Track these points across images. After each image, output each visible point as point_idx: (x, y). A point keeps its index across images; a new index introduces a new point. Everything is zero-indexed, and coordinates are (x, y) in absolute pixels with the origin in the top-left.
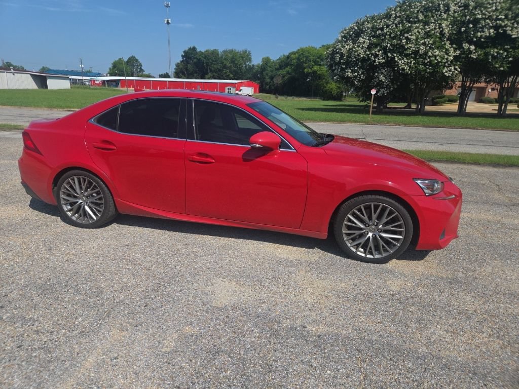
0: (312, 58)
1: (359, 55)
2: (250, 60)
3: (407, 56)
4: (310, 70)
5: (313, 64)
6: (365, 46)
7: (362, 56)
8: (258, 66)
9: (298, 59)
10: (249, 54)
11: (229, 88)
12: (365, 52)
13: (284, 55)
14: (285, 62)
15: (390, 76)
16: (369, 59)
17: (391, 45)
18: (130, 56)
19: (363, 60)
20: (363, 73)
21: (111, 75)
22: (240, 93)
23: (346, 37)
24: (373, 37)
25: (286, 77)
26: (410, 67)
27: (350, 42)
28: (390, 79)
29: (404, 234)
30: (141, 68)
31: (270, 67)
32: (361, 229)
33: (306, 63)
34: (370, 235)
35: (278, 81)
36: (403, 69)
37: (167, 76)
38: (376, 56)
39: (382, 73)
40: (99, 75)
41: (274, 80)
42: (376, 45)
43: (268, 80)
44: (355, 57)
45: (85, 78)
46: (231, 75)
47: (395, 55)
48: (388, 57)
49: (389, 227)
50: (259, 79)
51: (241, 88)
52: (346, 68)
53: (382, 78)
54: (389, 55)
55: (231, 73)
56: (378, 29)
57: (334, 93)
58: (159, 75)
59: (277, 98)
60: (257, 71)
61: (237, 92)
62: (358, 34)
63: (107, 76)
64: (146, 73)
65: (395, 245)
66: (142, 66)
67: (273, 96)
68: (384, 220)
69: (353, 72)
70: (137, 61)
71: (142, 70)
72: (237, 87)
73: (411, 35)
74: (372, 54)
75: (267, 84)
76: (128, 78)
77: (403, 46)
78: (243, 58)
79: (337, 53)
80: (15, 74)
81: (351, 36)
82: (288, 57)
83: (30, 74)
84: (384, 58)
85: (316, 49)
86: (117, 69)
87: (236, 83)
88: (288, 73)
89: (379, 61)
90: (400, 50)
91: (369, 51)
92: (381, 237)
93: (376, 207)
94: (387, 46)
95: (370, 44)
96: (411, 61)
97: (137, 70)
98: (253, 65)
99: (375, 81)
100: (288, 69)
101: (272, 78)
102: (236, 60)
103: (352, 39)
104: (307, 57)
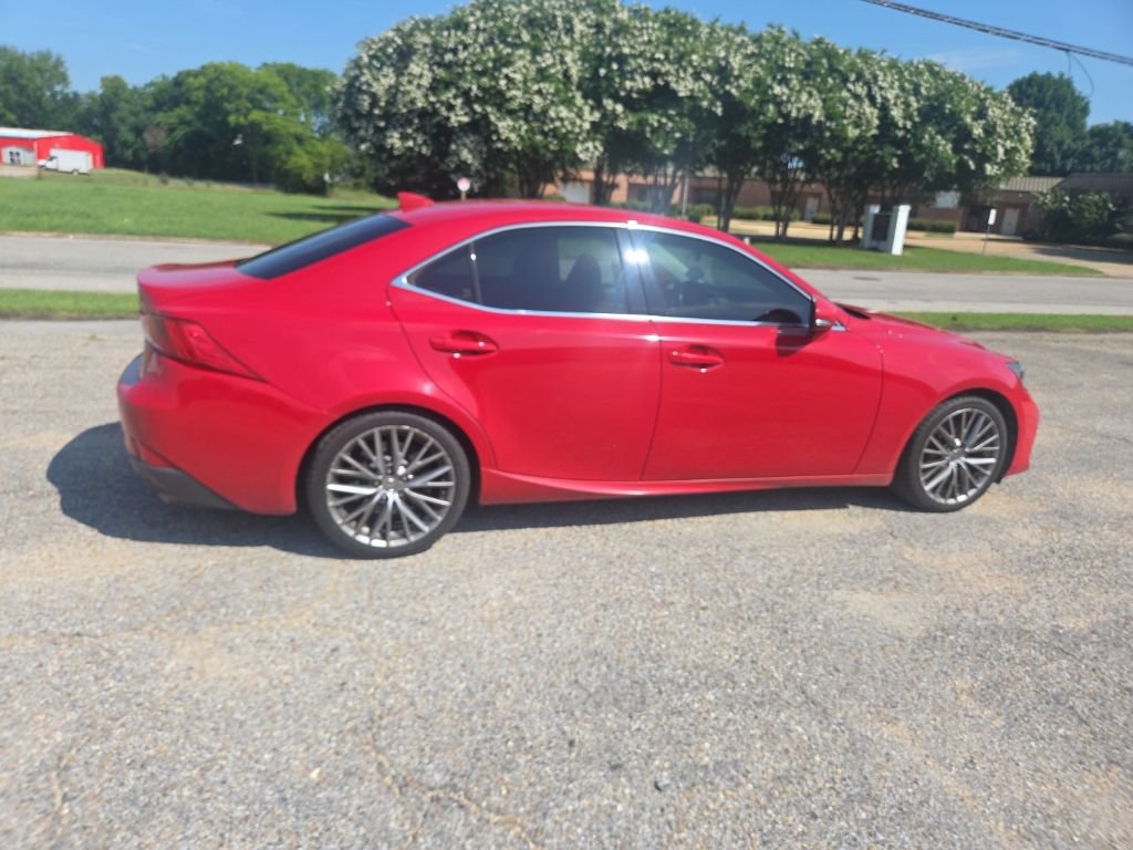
0: (245, 91)
2: (64, 79)
4: (242, 120)
5: (249, 105)
8: (91, 96)
9: (208, 89)
10: (59, 63)
11: (14, 149)
13: (164, 77)
14: (172, 94)
15: (481, 153)
16: (437, 113)
20: (424, 142)
22: (50, 165)
25: (179, 133)
26: (520, 137)
31: (127, 101)
33: (230, 102)
35: (157, 139)
41: (146, 135)
43: (130, 137)
44: (405, 106)
46: (12, 117)
48: (475, 112)
50: (98, 130)
51: (53, 152)
53: (466, 156)
55: (11, 110)
57: (308, 176)
59: (165, 182)
60: (89, 112)
61: (42, 162)
67: (153, 180)
69: (403, 138)
72: (43, 148)
75: (126, 145)
78: (40, 71)
82: (178, 82)
85: (248, 70)
87: (34, 140)
88: (183, 122)
96: (520, 126)
98: (76, 95)
99: (452, 163)
100: (183, 110)
101: (138, 131)
102: (21, 76)
104: (231, 88)
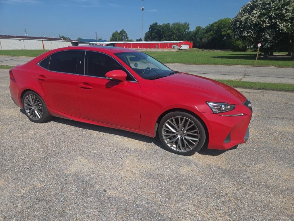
0: (227, 25)
1: (252, 22)
2: (188, 28)
3: (286, 21)
4: (225, 33)
5: (228, 29)
6: (257, 15)
7: (254, 22)
8: (193, 32)
9: (218, 26)
10: (188, 25)
11: (174, 45)
12: (257, 20)
13: (209, 24)
14: (209, 29)
15: (273, 35)
16: (259, 24)
17: (275, 14)
18: (121, 30)
19: (255, 25)
20: (254, 33)
21: (111, 41)
22: (180, 48)
23: (244, 11)
24: (263, 9)
25: (210, 38)
26: (287, 28)
27: (247, 14)
28: (273, 36)
29: (199, 137)
30: (127, 36)
31: (200, 32)
32: (174, 133)
33: (223, 29)
34: (179, 137)
35: (204, 40)
36: (282, 30)
37: (140, 40)
38: (264, 22)
39: (268, 33)
40: (105, 41)
41: (203, 40)
42: (264, 15)
43: (198, 40)
44: (249, 23)
45: (98, 43)
46: (177, 38)
47: (277, 21)
48: (272, 22)
49: (190, 133)
50: (193, 39)
51: (182, 46)
52: (243, 30)
53: (267, 36)
54: (273, 21)
55: (177, 37)
56: (267, 4)
57: (241, 46)
58: (137, 40)
59: (203, 51)
60: (192, 35)
61: (179, 48)
62: (253, 8)
63: (109, 41)
64: (129, 39)
65: (194, 145)
66: (127, 35)
67: (200, 50)
68: (187, 128)
69: (248, 33)
70: (125, 32)
71: (127, 38)
72: (179, 45)
73: (290, 7)
74: (261, 21)
75: (198, 42)
76: (119, 42)
77: (283, 15)
78: (184, 27)
79: (238, 21)
80: (64, 42)
81: (248, 10)
82: (212, 25)
83: (71, 42)
84: (269, 23)
85: (230, 19)
86: (114, 37)
87: (178, 43)
88: (211, 35)
89: (266, 25)
90: (281, 17)
91: (259, 19)
92: (185, 139)
93: (182, 119)
94: (272, 15)
95: (261, 14)
96: (288, 24)
97: (124, 37)
98: (190, 32)
99: (263, 38)
100: (212, 33)
101: (201, 39)
102: (180, 29)
103: (248, 12)
104: (224, 25)
